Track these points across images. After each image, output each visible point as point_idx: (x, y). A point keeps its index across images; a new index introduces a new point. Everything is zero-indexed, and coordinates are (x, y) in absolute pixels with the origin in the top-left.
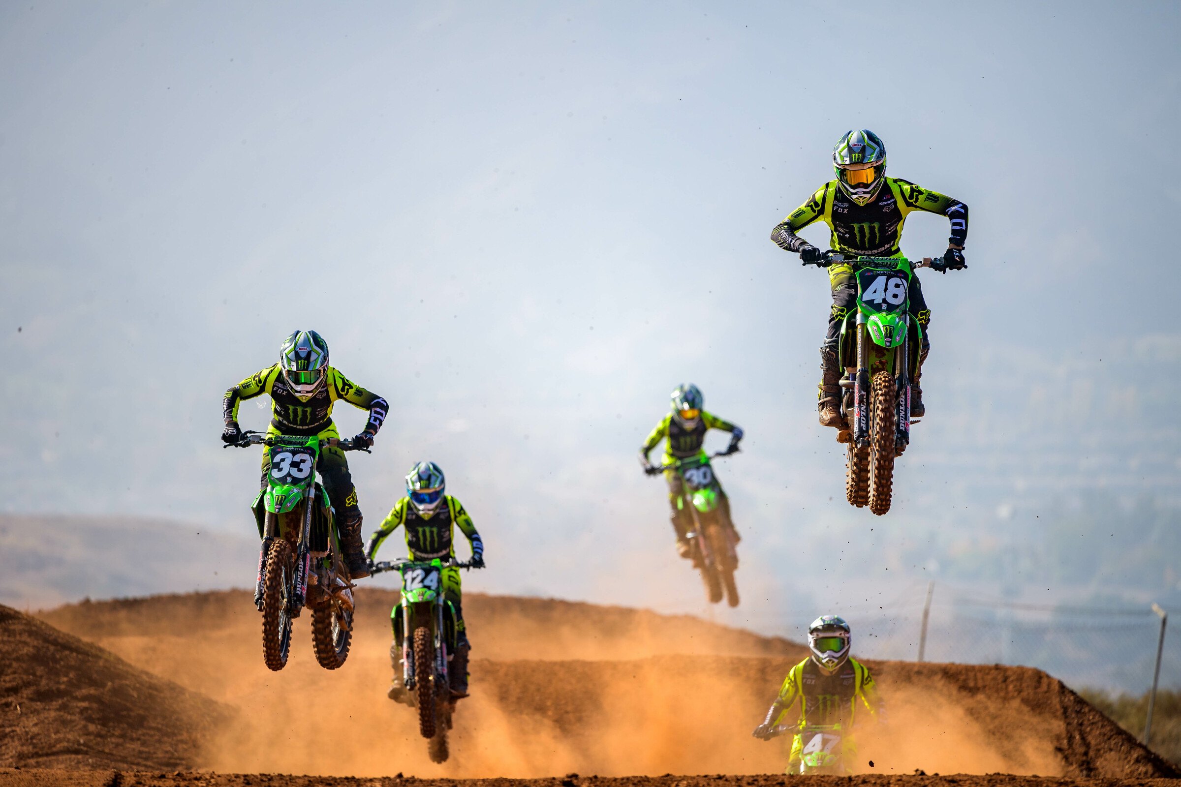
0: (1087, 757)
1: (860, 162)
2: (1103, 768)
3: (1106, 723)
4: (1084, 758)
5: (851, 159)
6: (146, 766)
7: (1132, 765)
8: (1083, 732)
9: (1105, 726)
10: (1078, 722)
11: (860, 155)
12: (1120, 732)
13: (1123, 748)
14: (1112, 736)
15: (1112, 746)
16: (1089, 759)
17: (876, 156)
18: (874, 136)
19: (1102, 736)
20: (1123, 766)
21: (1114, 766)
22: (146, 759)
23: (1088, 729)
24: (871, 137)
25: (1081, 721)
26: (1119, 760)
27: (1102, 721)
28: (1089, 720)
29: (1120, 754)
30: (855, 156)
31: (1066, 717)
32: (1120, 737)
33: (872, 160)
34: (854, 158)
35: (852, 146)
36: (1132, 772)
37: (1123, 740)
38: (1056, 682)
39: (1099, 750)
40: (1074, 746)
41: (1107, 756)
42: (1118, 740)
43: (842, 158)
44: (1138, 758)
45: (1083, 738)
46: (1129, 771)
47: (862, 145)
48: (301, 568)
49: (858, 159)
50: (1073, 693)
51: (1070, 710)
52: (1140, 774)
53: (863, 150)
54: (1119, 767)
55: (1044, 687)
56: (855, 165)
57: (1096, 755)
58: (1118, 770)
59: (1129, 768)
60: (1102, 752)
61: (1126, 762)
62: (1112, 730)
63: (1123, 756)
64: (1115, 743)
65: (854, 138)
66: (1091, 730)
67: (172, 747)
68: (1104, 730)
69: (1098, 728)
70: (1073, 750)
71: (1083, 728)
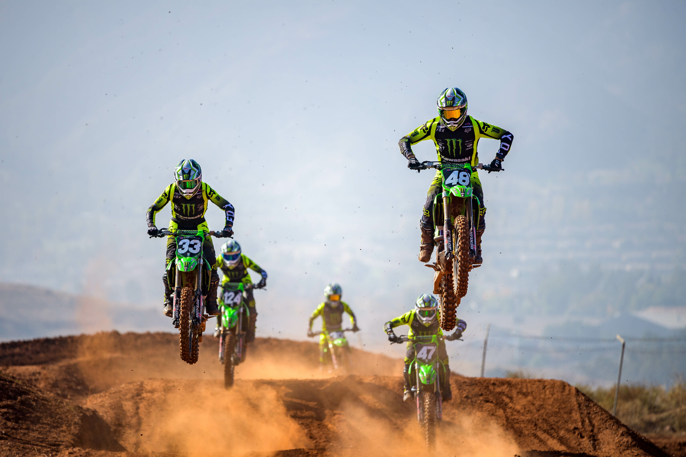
0: (593, 433)
1: (451, 106)
2: (602, 439)
3: (603, 412)
4: (591, 434)
5: (446, 104)
6: (41, 446)
7: (620, 437)
8: (590, 418)
9: (603, 414)
10: (587, 412)
11: (452, 102)
12: (612, 418)
13: (614, 427)
14: (607, 420)
15: (607, 426)
16: (594, 434)
17: (461, 102)
18: (461, 91)
19: (601, 421)
20: (614, 438)
21: (609, 438)
22: (42, 442)
23: (593, 416)
24: (458, 91)
25: (589, 412)
26: (612, 434)
27: (601, 411)
28: (593, 411)
29: (612, 431)
30: (449, 102)
31: (580, 409)
32: (612, 420)
33: (458, 105)
34: (448, 103)
35: (447, 97)
36: (619, 441)
37: (614, 422)
38: (574, 389)
39: (600, 429)
40: (585, 426)
41: (605, 432)
42: (611, 422)
43: (442, 103)
44: (622, 433)
45: (590, 422)
46: (617, 441)
47: (453, 96)
48: (198, 303)
49: (450, 104)
50: (584, 395)
51: (582, 405)
52: (624, 442)
53: (454, 99)
54: (611, 438)
55: (567, 392)
56: (448, 107)
57: (598, 431)
58: (611, 440)
59: (617, 439)
60: (602, 429)
61: (616, 435)
62: (607, 417)
63: (614, 432)
64: (609, 424)
65: (448, 93)
66: (595, 417)
67: (56, 435)
68: (602, 417)
69: (599, 415)
70: (585, 429)
71: (590, 415)
